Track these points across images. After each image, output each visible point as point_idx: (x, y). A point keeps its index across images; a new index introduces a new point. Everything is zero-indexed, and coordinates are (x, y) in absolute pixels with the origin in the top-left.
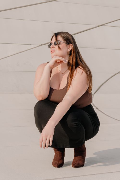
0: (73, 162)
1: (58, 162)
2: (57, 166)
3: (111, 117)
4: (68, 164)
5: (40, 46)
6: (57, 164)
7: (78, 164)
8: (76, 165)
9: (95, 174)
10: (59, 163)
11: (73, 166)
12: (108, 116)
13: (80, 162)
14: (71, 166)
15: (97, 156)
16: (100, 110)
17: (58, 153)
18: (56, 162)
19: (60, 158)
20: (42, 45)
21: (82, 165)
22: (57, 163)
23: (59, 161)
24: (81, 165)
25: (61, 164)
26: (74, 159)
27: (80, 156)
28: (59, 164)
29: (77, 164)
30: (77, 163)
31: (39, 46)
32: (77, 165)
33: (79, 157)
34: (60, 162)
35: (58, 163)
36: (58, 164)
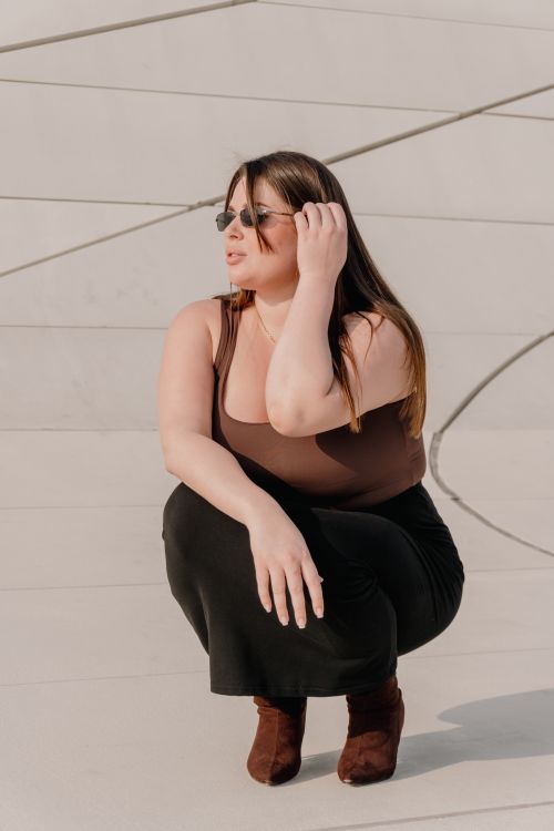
0: (343, 756)
1: (272, 759)
2: (268, 775)
3: (518, 540)
4: (320, 767)
5: (191, 208)
6: (268, 770)
7: (368, 765)
8: (354, 771)
9: (443, 816)
10: (280, 760)
11: (342, 779)
12: (508, 535)
13: (376, 759)
14: (335, 775)
15: (455, 726)
16: (466, 508)
17: (276, 719)
18: (263, 756)
19: (284, 740)
20: (201, 205)
21: (385, 773)
22: (270, 765)
23: (278, 754)
24: (380, 770)
25: (288, 765)
26: (348, 745)
27: (376, 733)
28: (279, 767)
29: (362, 767)
30: (362, 763)
31: (186, 208)
32: (363, 772)
33: (368, 734)
34: (285, 758)
35: (276, 763)
36: (272, 767)
